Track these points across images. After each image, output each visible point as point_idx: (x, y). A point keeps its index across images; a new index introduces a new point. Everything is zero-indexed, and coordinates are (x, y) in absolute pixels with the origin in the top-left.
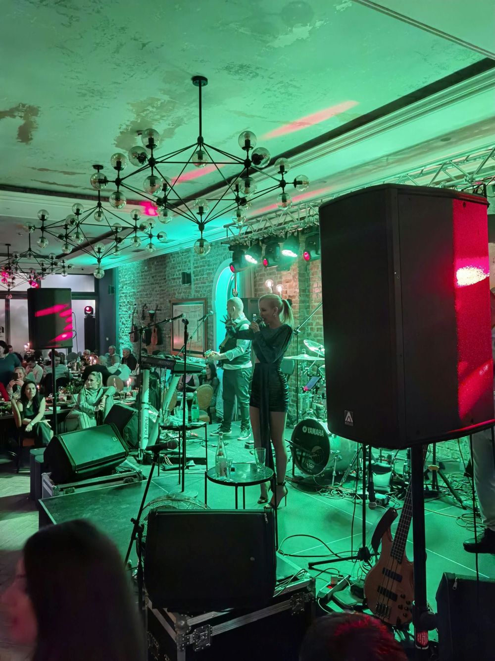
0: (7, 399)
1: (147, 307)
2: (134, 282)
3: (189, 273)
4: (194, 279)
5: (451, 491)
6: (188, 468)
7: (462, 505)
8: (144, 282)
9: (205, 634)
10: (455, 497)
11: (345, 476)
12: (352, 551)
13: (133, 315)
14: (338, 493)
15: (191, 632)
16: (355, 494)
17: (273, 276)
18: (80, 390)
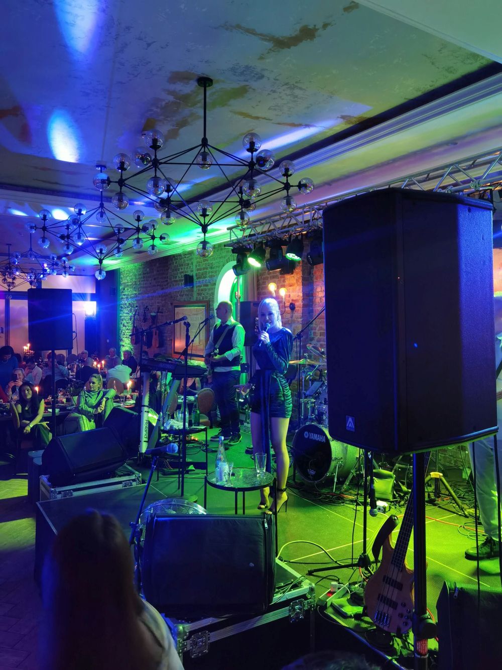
0: (6, 401)
1: (148, 310)
2: (135, 284)
3: (191, 275)
4: (196, 282)
5: (454, 499)
6: (188, 472)
7: (464, 514)
8: (146, 283)
9: (203, 640)
10: (458, 505)
11: (347, 483)
12: (352, 559)
13: (134, 317)
14: (340, 500)
15: (188, 638)
16: (356, 501)
17: (277, 280)
18: (79, 392)
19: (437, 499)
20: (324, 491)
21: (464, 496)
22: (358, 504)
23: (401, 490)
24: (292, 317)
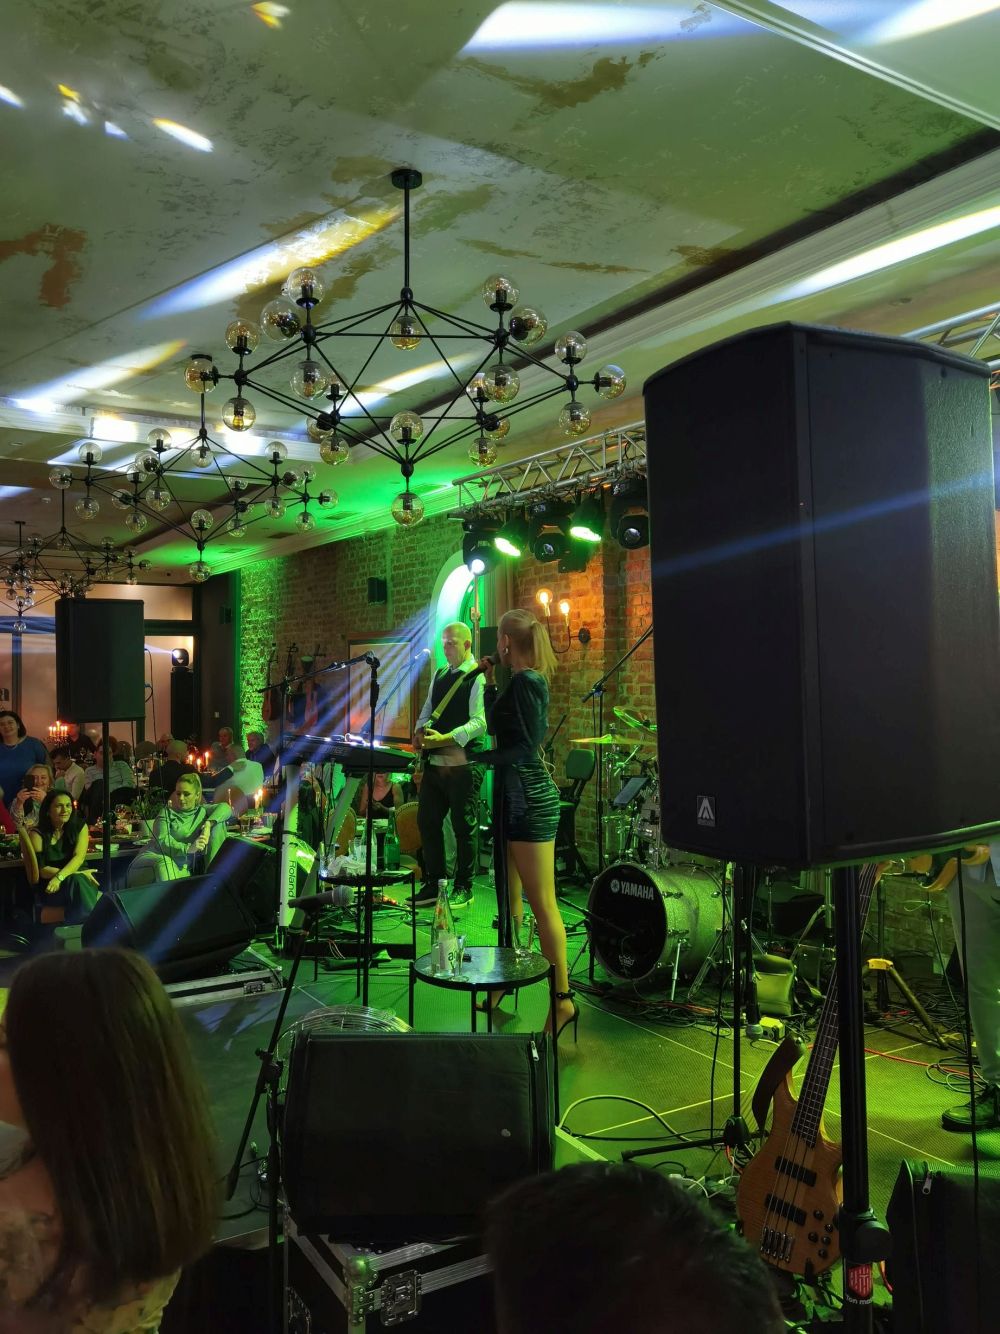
0: (12, 829)
1: (297, 649)
2: (271, 600)
3: (383, 578)
4: (392, 592)
5: (917, 1013)
6: (376, 964)
7: (939, 1041)
8: (292, 599)
9: (406, 1289)
10: (925, 1024)
11: (698, 982)
12: (712, 1130)
13: (269, 665)
14: (684, 1016)
15: (377, 1285)
16: (717, 1018)
17: (552, 584)
18: (158, 812)
19: (882, 1014)
20: (654, 999)
21: (936, 1006)
22: (721, 1025)
23: (809, 995)
24: (583, 657)
